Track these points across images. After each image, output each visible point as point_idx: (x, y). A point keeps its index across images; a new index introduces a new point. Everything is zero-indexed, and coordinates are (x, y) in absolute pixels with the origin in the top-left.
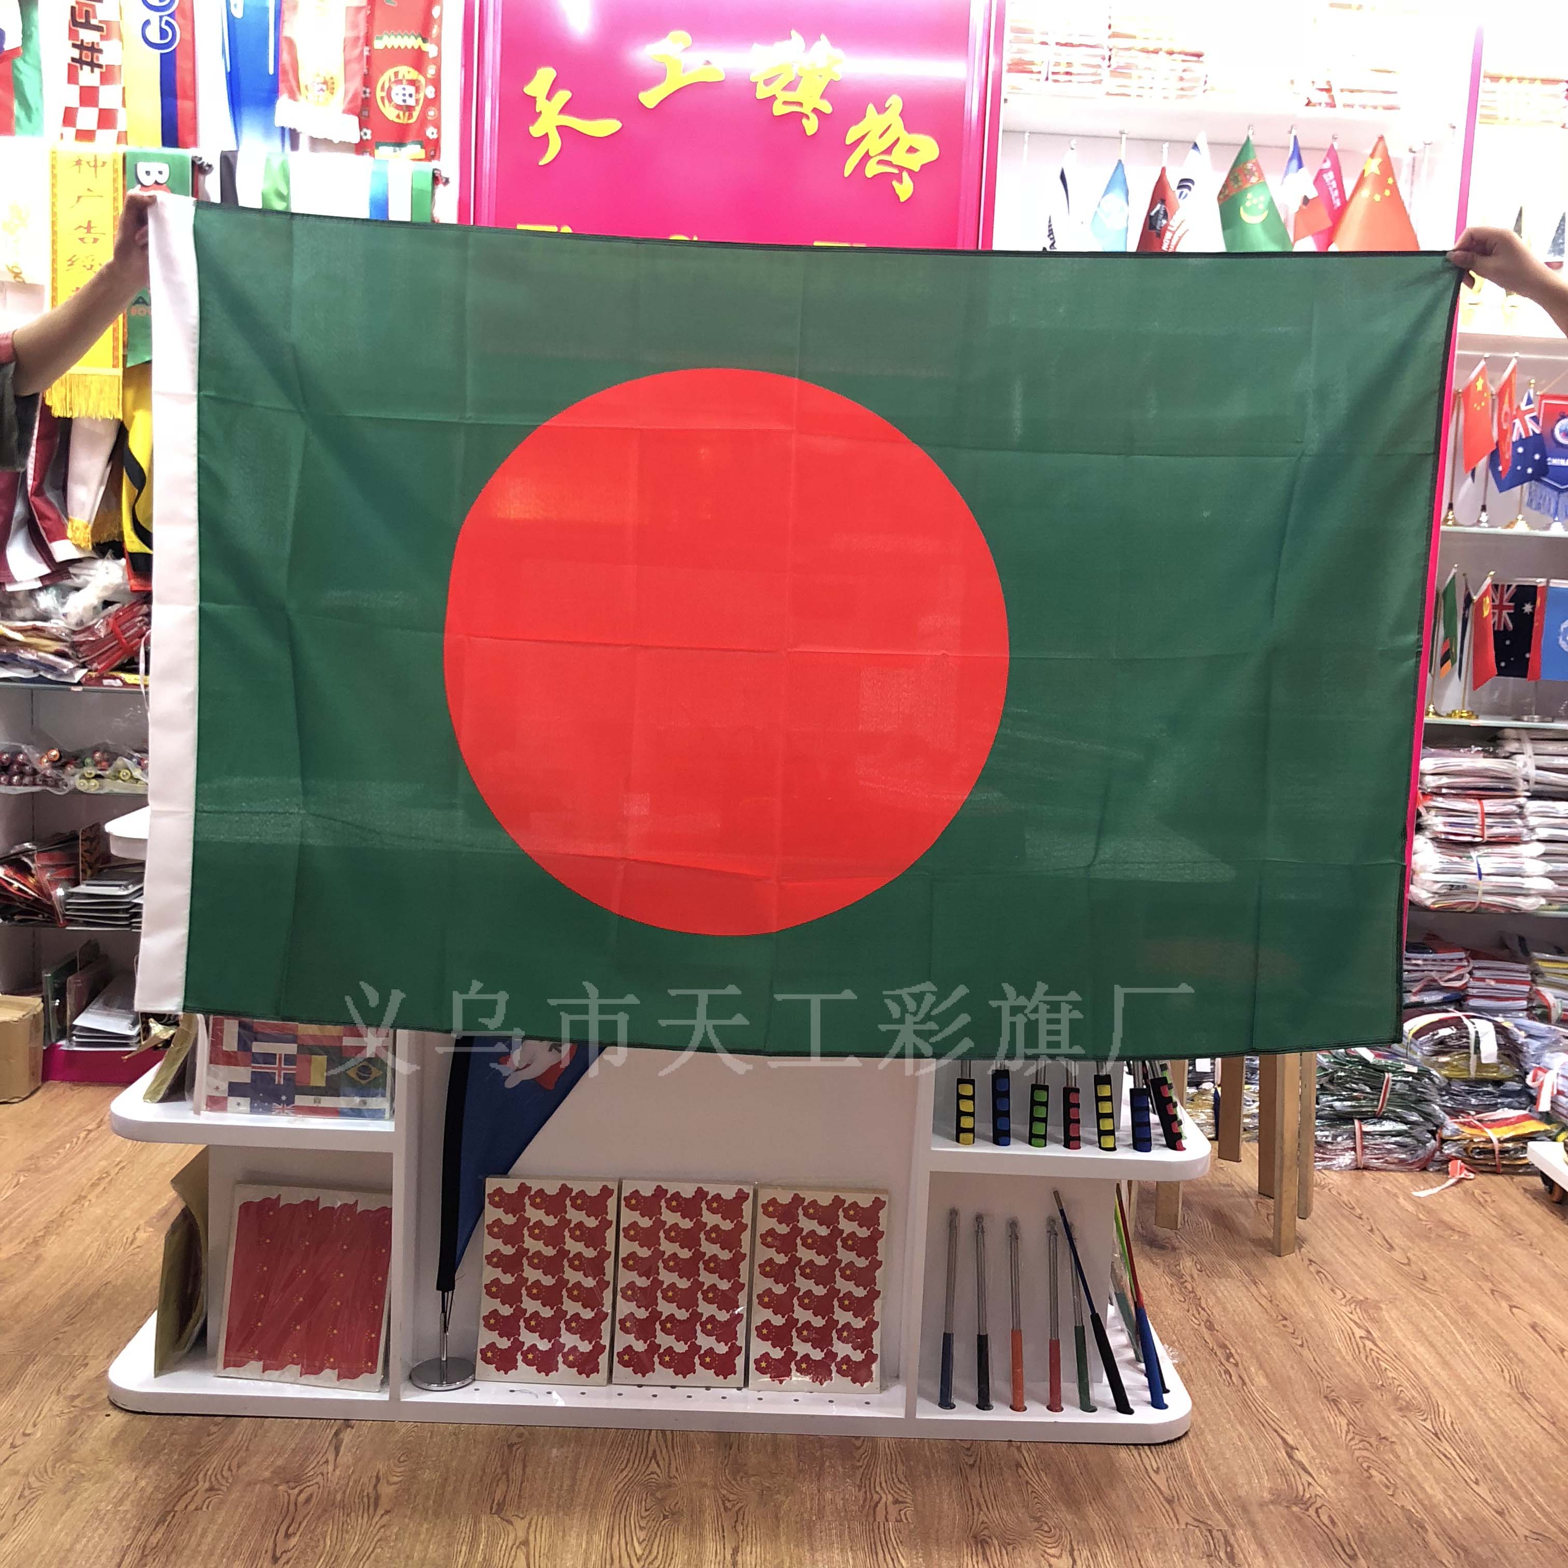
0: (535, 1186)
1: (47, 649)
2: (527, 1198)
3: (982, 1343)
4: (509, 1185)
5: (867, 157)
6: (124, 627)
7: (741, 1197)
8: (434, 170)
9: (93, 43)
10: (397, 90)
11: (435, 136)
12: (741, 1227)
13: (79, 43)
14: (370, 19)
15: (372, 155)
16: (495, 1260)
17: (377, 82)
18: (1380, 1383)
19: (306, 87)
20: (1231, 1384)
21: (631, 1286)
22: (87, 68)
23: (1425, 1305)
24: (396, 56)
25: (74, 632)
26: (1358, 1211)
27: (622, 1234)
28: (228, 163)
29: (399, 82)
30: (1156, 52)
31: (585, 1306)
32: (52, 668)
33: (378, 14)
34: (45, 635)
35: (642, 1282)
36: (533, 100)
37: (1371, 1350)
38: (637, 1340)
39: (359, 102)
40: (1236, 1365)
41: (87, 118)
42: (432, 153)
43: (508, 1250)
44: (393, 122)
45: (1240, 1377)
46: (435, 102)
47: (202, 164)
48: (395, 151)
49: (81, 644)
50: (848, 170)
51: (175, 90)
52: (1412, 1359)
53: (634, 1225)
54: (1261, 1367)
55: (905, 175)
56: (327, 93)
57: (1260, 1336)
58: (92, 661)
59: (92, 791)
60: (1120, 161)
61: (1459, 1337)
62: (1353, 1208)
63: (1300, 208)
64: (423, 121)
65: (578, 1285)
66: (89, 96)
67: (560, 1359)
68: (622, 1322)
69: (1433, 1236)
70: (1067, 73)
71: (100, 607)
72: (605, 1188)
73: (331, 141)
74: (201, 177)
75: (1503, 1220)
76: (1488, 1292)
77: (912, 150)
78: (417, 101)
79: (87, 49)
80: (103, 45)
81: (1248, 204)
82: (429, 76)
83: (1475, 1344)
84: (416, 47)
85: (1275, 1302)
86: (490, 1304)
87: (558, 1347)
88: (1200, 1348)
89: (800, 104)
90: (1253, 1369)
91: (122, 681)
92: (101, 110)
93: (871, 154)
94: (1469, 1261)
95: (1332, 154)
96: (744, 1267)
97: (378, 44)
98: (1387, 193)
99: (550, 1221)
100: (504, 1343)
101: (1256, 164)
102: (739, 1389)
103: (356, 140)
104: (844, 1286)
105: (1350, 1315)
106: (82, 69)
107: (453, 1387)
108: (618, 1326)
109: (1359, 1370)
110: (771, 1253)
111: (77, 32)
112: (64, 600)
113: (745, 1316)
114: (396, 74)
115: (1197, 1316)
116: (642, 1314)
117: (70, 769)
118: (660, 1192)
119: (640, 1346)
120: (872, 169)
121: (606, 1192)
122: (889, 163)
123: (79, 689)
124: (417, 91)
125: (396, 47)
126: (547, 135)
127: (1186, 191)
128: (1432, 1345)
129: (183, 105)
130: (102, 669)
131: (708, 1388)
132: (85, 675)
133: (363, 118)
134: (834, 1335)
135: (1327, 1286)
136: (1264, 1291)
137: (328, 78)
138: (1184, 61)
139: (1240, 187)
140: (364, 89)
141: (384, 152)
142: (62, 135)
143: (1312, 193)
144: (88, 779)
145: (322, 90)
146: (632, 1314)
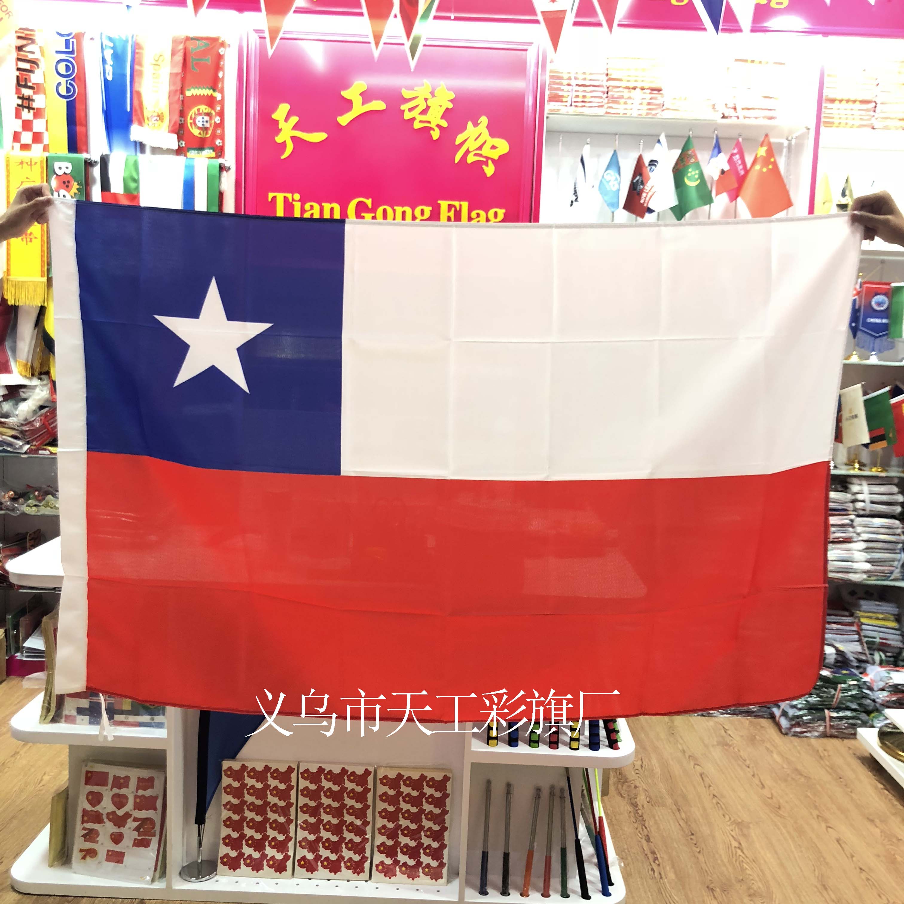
0: (250, 765)
1: (8, 434)
2: (246, 772)
3: (506, 856)
4: (236, 765)
5: (467, 152)
6: (50, 422)
7: (367, 773)
8: (220, 164)
9: (29, 96)
10: (199, 118)
11: (221, 144)
12: (367, 790)
13: (21, 96)
14: (183, 80)
15: (186, 156)
16: (228, 807)
17: (188, 114)
18: (741, 878)
19: (148, 119)
20: (653, 878)
21: (305, 822)
22: (26, 110)
23: (776, 825)
24: (198, 100)
25: (22, 425)
26: (748, 762)
27: (299, 793)
28: (104, 161)
29: (200, 114)
30: (634, 88)
31: (279, 833)
32: (10, 445)
33: (189, 76)
34: (6, 426)
35: (312, 820)
36: (276, 122)
37: (740, 855)
38: (309, 852)
39: (178, 126)
40: (659, 865)
41: (27, 137)
42: (220, 154)
43: (235, 801)
44: (196, 136)
45: (660, 874)
46: (221, 125)
47: (91, 161)
48: (198, 153)
49: (27, 431)
50: (457, 159)
51: (76, 122)
52: (762, 862)
53: (306, 788)
54: (673, 867)
55: (490, 162)
56: (159, 122)
57: (676, 846)
58: (33, 441)
59: (33, 513)
60: (615, 151)
61: (792, 846)
62: (745, 760)
63: (720, 176)
64: (214, 136)
65: (275, 821)
66: (27, 125)
67: (265, 863)
68: (300, 842)
69: (789, 779)
70: (583, 102)
71: (38, 410)
72: (290, 767)
73: (162, 148)
74: (90, 169)
75: (833, 769)
76: (816, 817)
77: (493, 147)
78: (211, 125)
79: (26, 99)
80: (35, 97)
81: (689, 175)
82: (217, 111)
83: (802, 852)
84: (210, 95)
85: (689, 823)
86: (225, 832)
87: (264, 856)
88: (640, 853)
89: (429, 122)
90: (668, 868)
91: (50, 452)
92: (34, 133)
93: (470, 150)
94: (807, 796)
95: (738, 145)
96: (369, 812)
97: (188, 93)
98: (770, 167)
99: (259, 785)
100: (233, 854)
101: (694, 152)
102: (366, 881)
103: (176, 147)
104: (427, 824)
105: (731, 832)
106: (23, 110)
107: (204, 879)
108: (298, 844)
109: (731, 869)
110: (385, 805)
111: (21, 90)
112: (16, 406)
113: (370, 839)
114: (198, 110)
115: (641, 832)
116: (312, 837)
117: (21, 500)
118: (321, 770)
119: (310, 856)
120: (471, 159)
121: (290, 770)
122: (480, 155)
123: (25, 456)
124: (211, 119)
125: (198, 95)
126: (285, 142)
127: (653, 167)
128: (776, 853)
129: (79, 129)
130: (38, 445)
131: (348, 881)
132: (29, 448)
133: (180, 135)
134: (422, 851)
135: (721, 812)
136: (683, 815)
137: (160, 113)
138: (650, 93)
139: (685, 165)
140: (181, 118)
141: (192, 154)
142: (13, 147)
143: (727, 168)
144: (31, 507)
145: (156, 120)
146: (306, 837)
